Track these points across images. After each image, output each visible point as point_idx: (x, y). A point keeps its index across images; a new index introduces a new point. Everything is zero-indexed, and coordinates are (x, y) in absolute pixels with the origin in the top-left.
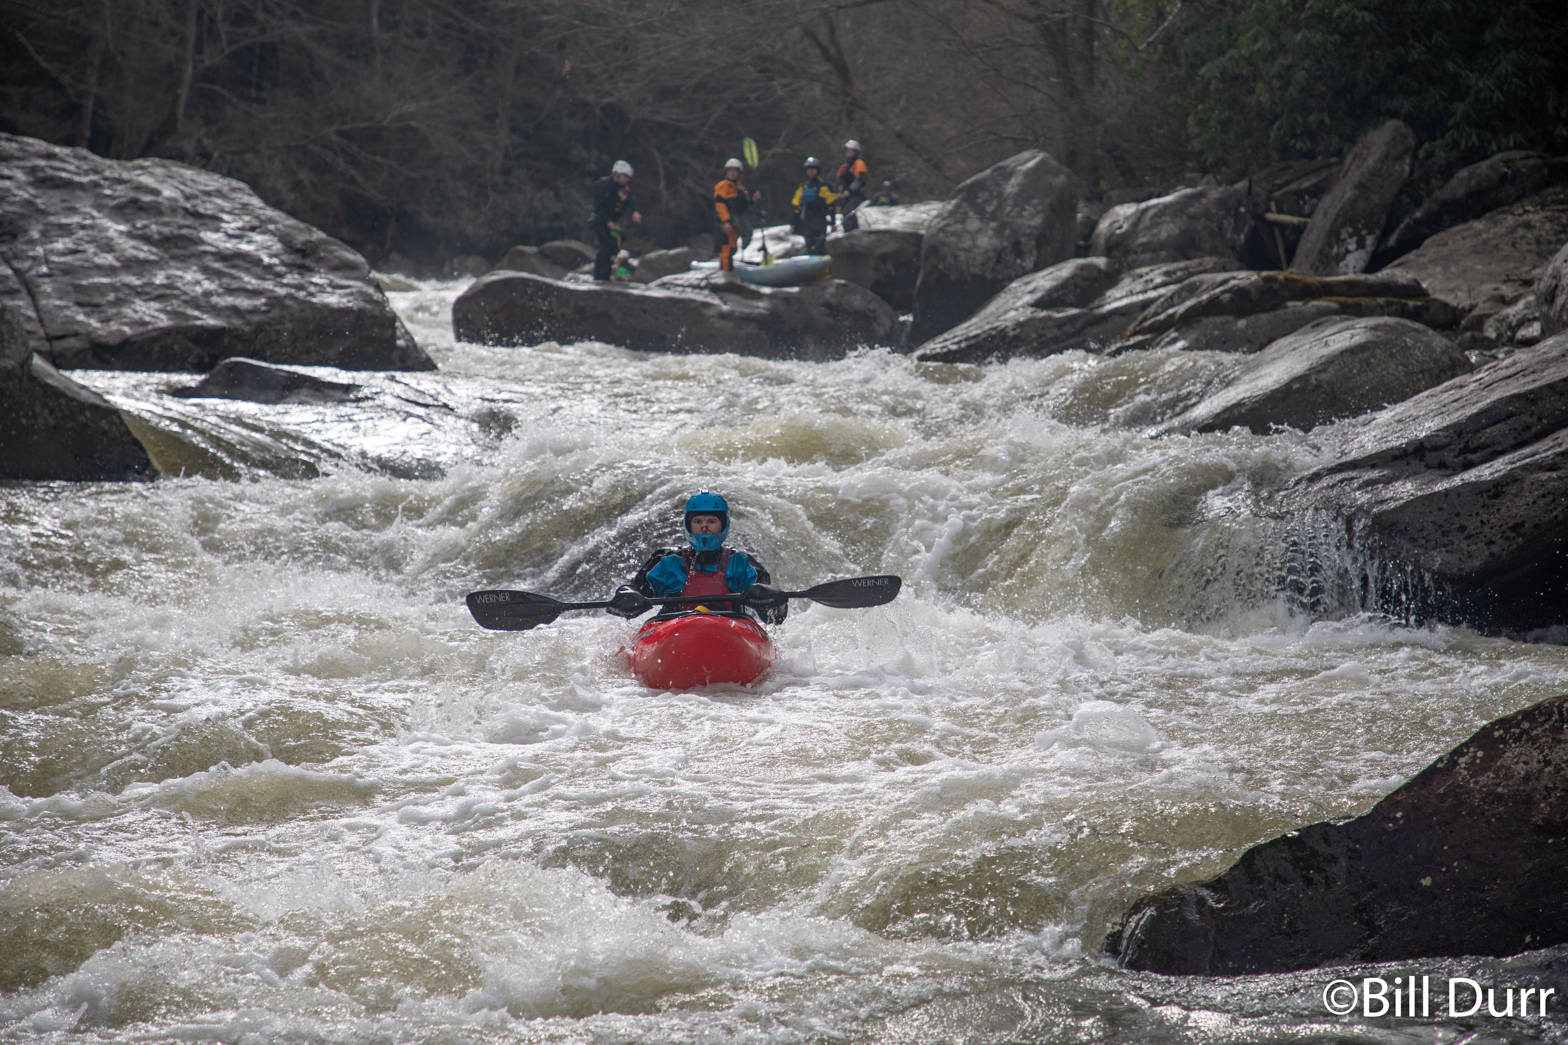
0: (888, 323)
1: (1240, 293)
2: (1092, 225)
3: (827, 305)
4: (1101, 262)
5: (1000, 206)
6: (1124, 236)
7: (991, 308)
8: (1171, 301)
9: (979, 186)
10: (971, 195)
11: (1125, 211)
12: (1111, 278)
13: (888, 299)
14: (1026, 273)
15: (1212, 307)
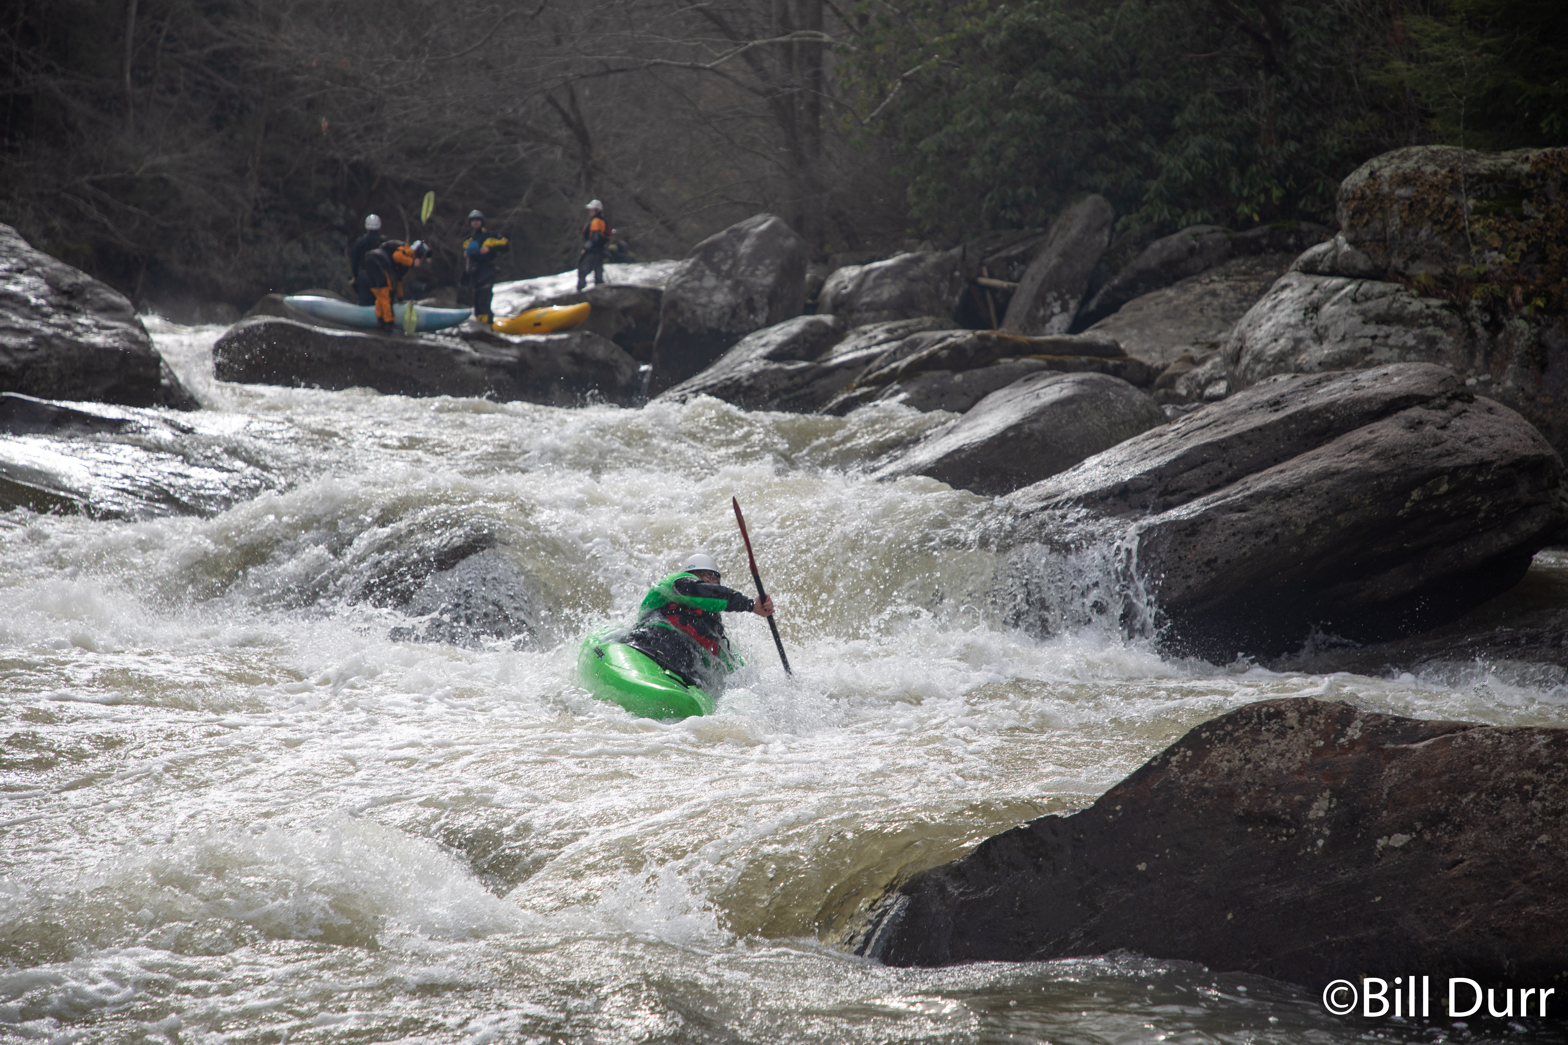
0: (629, 373)
1: (956, 349)
2: (819, 285)
3: (572, 354)
4: (828, 319)
5: (735, 265)
6: (850, 295)
7: (727, 360)
8: (894, 356)
9: (715, 246)
10: (707, 254)
11: (850, 273)
12: (837, 335)
13: (629, 350)
14: (758, 328)
15: (931, 363)
